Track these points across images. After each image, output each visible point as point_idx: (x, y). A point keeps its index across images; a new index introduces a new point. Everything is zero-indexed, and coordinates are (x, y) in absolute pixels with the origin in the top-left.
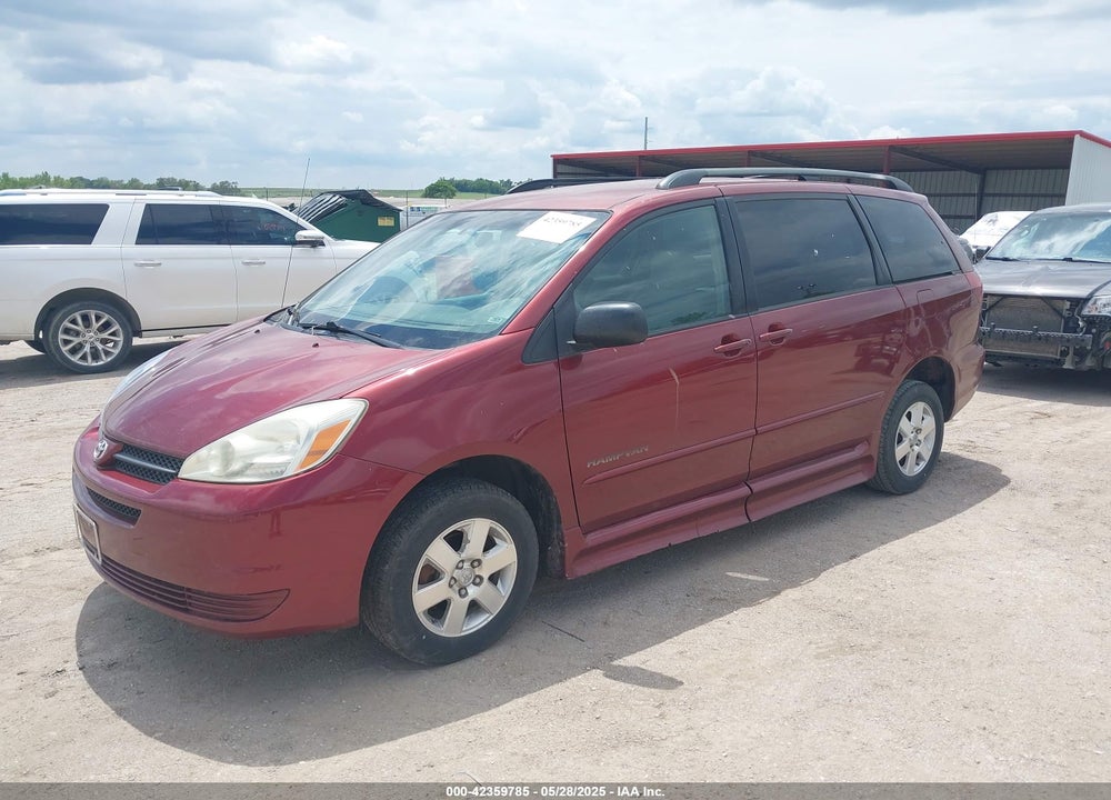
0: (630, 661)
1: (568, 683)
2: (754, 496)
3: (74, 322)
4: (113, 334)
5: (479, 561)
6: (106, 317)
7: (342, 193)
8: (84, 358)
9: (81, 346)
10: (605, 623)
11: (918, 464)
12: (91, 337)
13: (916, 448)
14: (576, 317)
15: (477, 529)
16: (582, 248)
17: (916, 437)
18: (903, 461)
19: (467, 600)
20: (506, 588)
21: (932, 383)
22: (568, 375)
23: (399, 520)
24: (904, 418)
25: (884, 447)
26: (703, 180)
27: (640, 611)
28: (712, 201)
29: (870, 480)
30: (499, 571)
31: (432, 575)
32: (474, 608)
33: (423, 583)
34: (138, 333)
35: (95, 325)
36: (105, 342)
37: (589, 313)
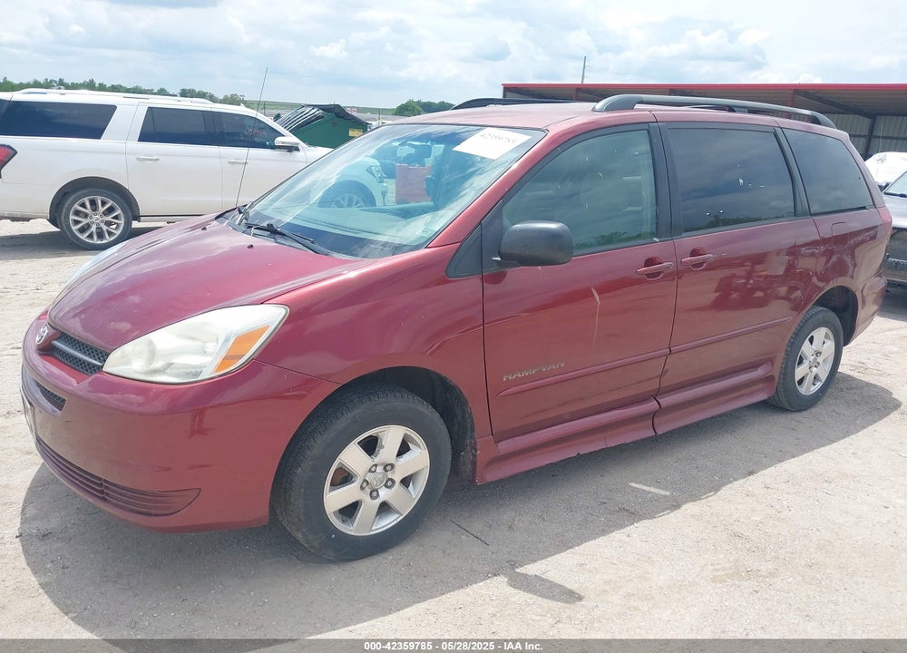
0: (531, 569)
1: (469, 590)
2: (661, 411)
3: (83, 205)
4: (116, 217)
5: (392, 466)
6: (110, 203)
7: (320, 107)
8: (91, 236)
9: (88, 226)
10: (510, 527)
11: (814, 384)
12: (97, 219)
13: (814, 369)
14: (503, 234)
15: (391, 436)
16: (515, 166)
17: (815, 359)
18: (801, 382)
19: (378, 502)
20: (416, 491)
21: (834, 310)
22: (491, 289)
23: (315, 424)
24: (807, 342)
25: (786, 368)
26: (637, 106)
27: (544, 515)
28: (646, 126)
29: (769, 398)
30: (412, 475)
31: (344, 478)
32: (385, 508)
33: (335, 485)
34: (137, 218)
35: (101, 209)
36: (109, 224)
37: (515, 231)
